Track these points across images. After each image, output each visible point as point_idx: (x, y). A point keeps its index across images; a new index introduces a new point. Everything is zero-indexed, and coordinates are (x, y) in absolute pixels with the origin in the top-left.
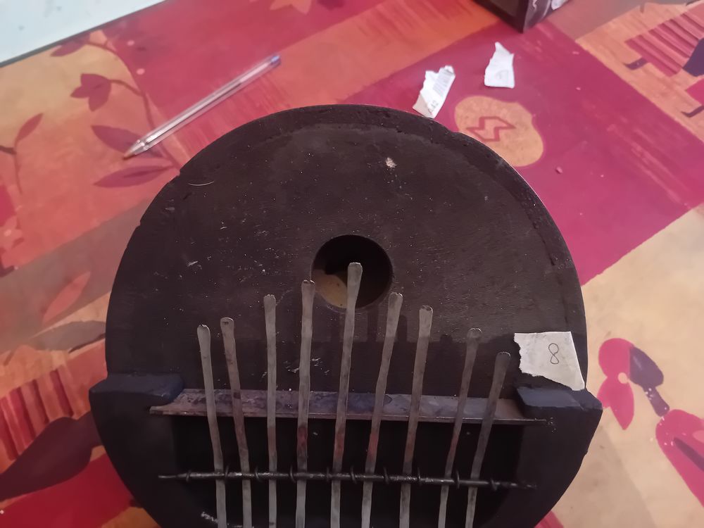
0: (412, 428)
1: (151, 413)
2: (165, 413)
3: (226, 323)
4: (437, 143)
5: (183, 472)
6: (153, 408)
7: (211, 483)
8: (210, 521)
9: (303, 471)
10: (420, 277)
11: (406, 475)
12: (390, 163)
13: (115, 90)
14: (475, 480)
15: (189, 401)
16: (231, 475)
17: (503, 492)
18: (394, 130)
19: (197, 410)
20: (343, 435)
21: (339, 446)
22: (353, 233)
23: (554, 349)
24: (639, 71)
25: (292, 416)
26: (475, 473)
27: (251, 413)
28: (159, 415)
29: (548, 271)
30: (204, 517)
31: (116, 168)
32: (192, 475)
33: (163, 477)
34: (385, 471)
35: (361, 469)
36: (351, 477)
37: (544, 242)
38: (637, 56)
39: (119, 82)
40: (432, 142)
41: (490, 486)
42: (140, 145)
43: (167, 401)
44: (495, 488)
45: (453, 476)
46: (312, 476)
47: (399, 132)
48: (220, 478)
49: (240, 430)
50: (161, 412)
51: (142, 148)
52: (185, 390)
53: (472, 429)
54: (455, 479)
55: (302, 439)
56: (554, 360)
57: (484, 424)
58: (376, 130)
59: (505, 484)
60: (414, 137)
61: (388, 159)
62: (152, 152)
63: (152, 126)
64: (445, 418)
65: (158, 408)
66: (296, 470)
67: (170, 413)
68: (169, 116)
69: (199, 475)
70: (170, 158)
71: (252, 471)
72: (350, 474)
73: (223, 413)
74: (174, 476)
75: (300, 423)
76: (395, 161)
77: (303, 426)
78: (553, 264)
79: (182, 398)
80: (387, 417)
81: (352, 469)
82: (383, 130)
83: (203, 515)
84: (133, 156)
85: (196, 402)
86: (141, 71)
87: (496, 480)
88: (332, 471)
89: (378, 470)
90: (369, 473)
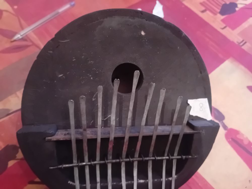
0: (154, 138)
1: (46, 140)
2: (52, 140)
3: (82, 98)
4: (161, 26)
5: (60, 165)
6: (47, 138)
7: (72, 168)
8: (72, 184)
9: (110, 159)
10: (154, 79)
11: (150, 157)
12: (143, 33)
13: (5, 14)
14: (176, 156)
15: (62, 134)
16: (80, 164)
17: (187, 159)
18: (144, 20)
19: (67, 137)
20: (127, 143)
21: (125, 148)
22: (128, 62)
23: (201, 105)
24: (205, 13)
25: (107, 137)
26: (176, 154)
27: (90, 137)
28: (50, 141)
29: (199, 76)
30: (69, 183)
31: (8, 45)
32: (64, 166)
33: (52, 168)
34: (143, 156)
35: (133, 157)
36: (130, 160)
37: (198, 65)
38: (203, 8)
39: (6, 11)
40: (159, 25)
41: (182, 158)
42: (18, 36)
43: (53, 135)
44: (184, 159)
45: (168, 156)
46: (114, 161)
47: (147, 20)
48: (76, 166)
49: (85, 145)
50: (51, 139)
51: (19, 37)
52: (58, 130)
53: (176, 136)
54: (169, 156)
55: (111, 146)
56: (201, 109)
57: (180, 134)
58: (137, 19)
59: (187, 157)
60: (152, 23)
61: (142, 31)
62: (23, 39)
63: (22, 29)
64: (166, 133)
65: (49, 138)
66: (107, 160)
67: (55, 140)
68: (29, 25)
69: (67, 165)
70: (31, 41)
71: (89, 161)
72: (129, 159)
73: (79, 138)
74: (56, 167)
75: (110, 139)
76: (145, 32)
77: (111, 141)
78: (201, 73)
79: (58, 133)
80: (145, 134)
81: (130, 156)
82: (140, 19)
83: (69, 182)
84: (15, 41)
85: (65, 135)
86: (16, 7)
87: (184, 155)
88: (122, 159)
89: (140, 156)
90: (136, 158)
